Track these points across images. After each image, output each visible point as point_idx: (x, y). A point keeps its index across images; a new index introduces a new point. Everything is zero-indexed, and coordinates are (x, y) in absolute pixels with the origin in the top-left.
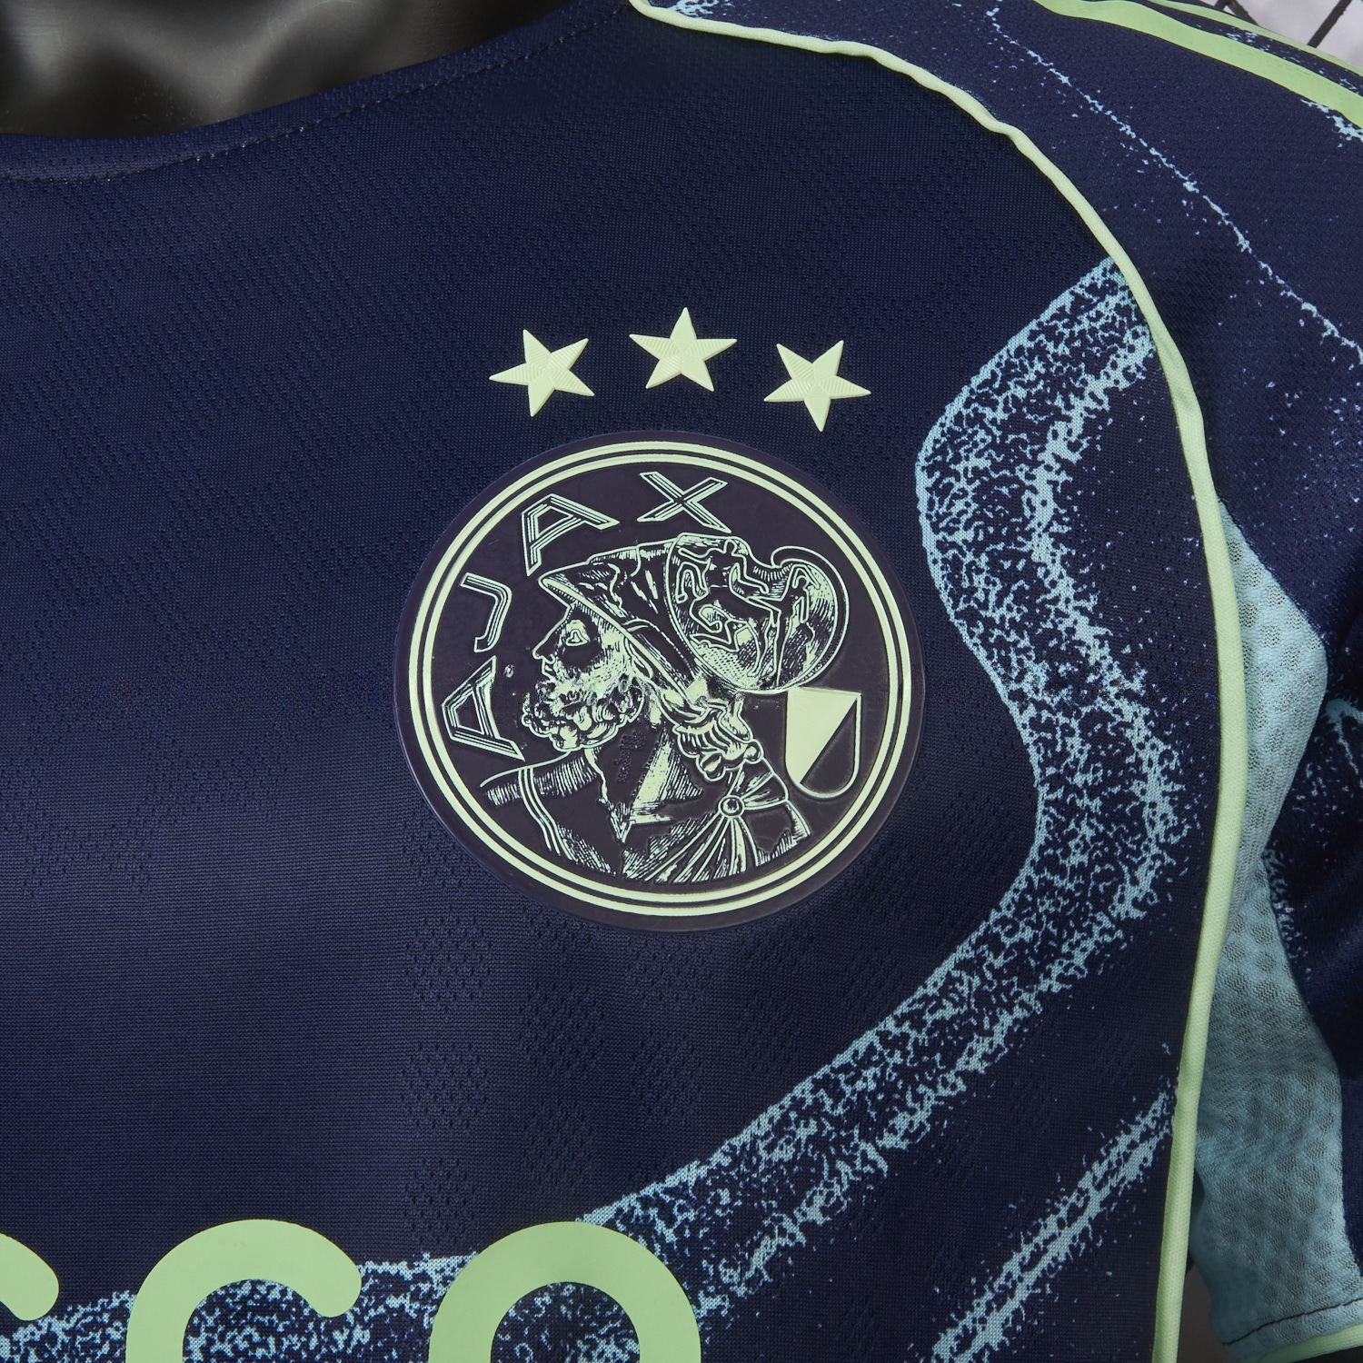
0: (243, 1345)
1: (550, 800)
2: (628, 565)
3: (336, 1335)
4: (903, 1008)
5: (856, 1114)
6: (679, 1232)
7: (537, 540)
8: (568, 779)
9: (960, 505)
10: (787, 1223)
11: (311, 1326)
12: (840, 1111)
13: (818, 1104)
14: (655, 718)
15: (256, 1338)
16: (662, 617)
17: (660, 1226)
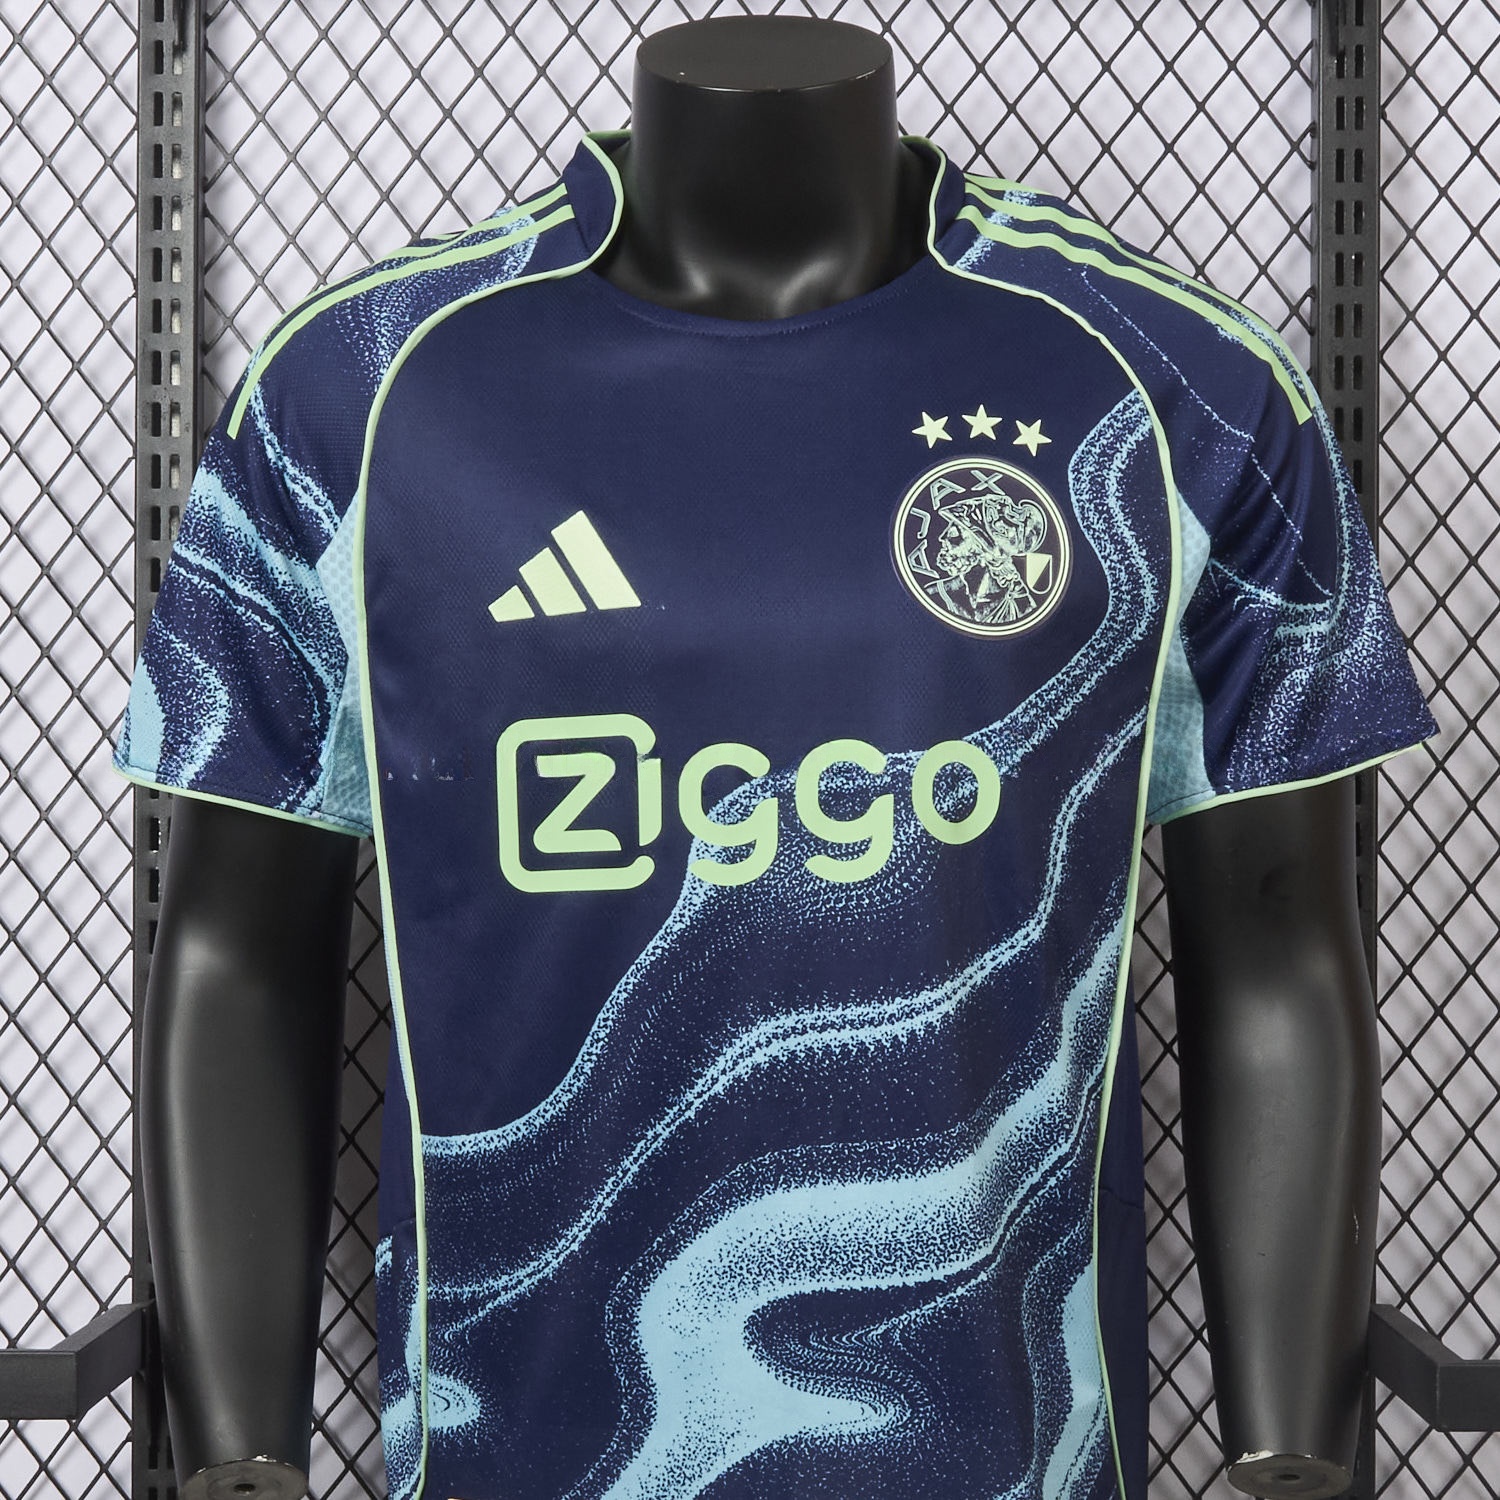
0: (840, 784)
1: (949, 592)
2: (970, 506)
3: (877, 779)
4: (1064, 670)
5: (1048, 707)
6: (993, 745)
7: (937, 497)
8: (955, 586)
9: (1084, 485)
10: (1027, 744)
11: (867, 776)
12: (1043, 706)
13: (1037, 703)
14: (983, 565)
15: (845, 781)
16: (983, 526)
17: (987, 743)
